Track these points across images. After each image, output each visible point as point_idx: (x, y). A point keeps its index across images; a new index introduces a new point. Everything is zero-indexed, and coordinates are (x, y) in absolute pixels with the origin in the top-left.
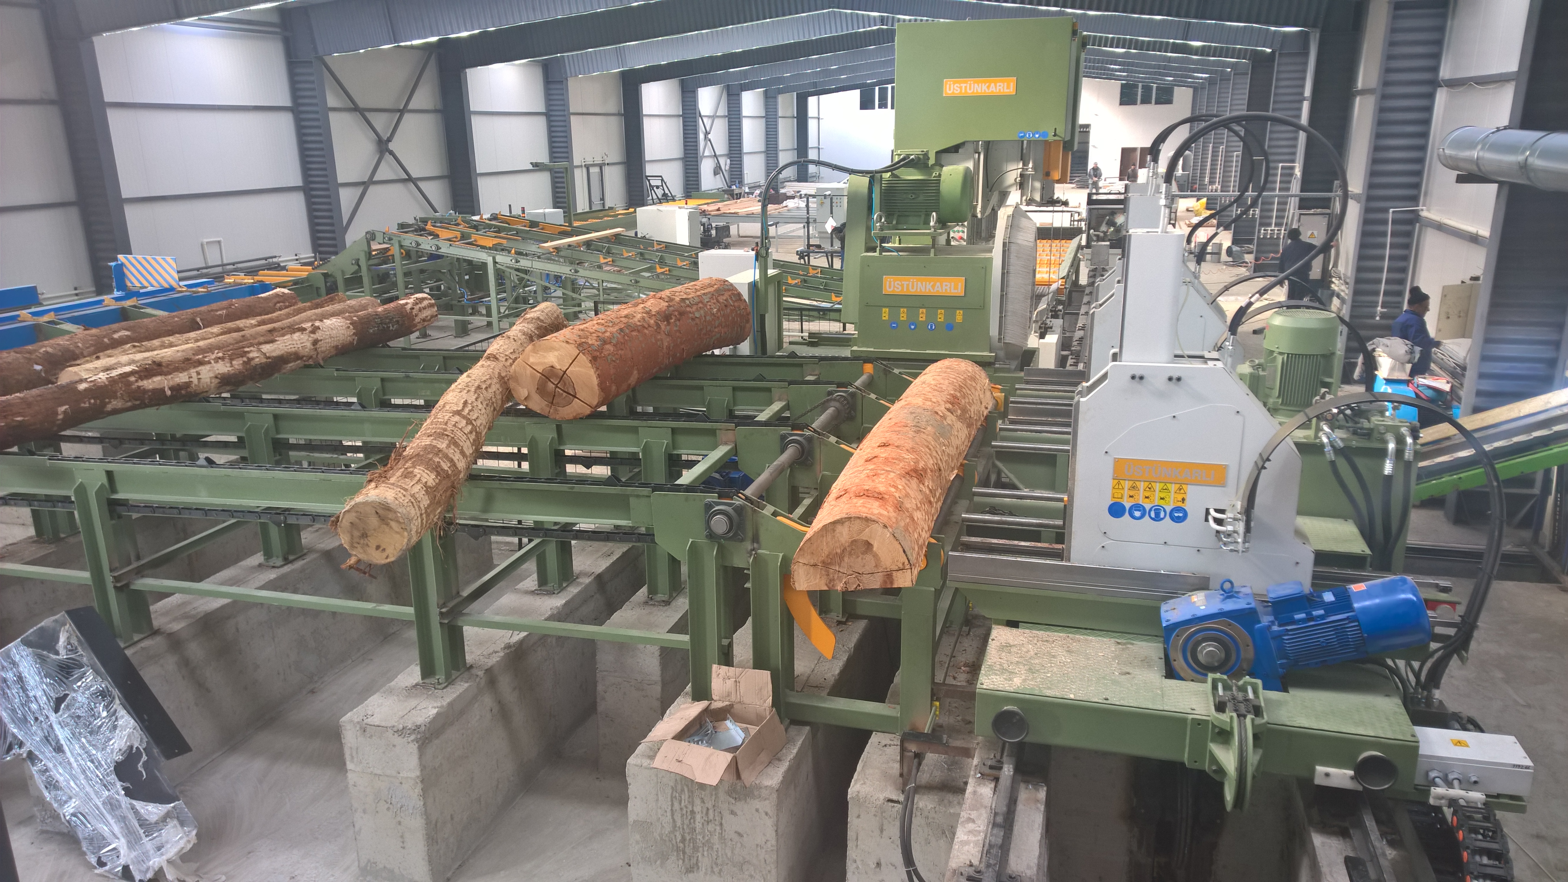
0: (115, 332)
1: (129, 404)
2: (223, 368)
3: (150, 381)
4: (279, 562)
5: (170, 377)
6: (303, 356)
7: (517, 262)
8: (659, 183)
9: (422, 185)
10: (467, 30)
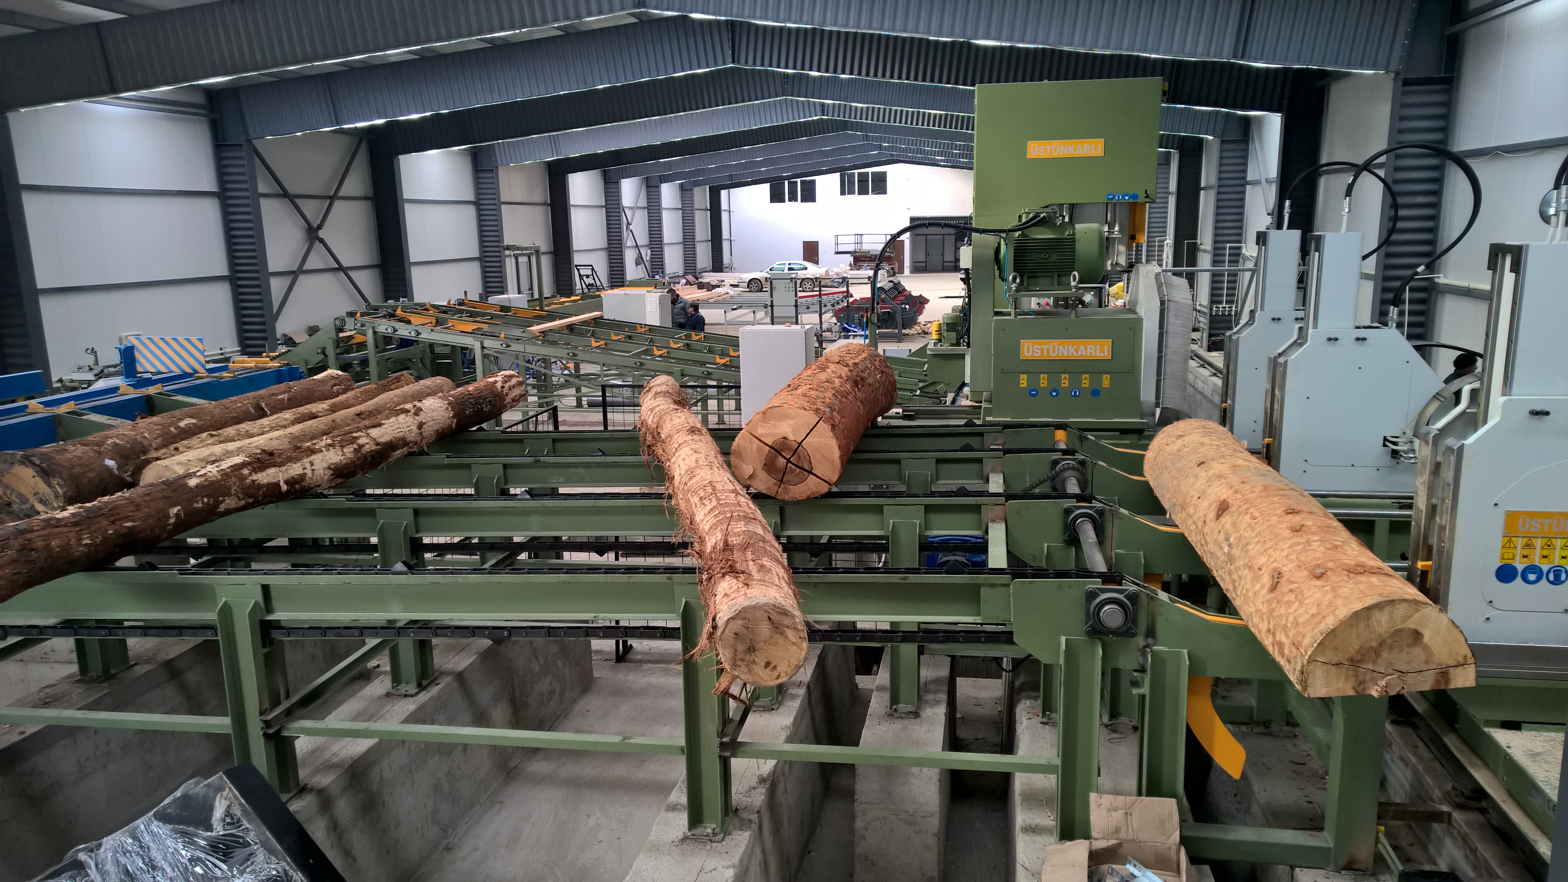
0: (180, 420)
1: (243, 502)
2: (335, 457)
3: (264, 474)
4: (412, 689)
5: (284, 468)
6: (410, 442)
7: (508, 346)
8: (589, 272)
9: (352, 274)
10: (417, 113)
